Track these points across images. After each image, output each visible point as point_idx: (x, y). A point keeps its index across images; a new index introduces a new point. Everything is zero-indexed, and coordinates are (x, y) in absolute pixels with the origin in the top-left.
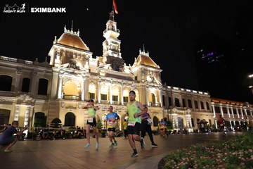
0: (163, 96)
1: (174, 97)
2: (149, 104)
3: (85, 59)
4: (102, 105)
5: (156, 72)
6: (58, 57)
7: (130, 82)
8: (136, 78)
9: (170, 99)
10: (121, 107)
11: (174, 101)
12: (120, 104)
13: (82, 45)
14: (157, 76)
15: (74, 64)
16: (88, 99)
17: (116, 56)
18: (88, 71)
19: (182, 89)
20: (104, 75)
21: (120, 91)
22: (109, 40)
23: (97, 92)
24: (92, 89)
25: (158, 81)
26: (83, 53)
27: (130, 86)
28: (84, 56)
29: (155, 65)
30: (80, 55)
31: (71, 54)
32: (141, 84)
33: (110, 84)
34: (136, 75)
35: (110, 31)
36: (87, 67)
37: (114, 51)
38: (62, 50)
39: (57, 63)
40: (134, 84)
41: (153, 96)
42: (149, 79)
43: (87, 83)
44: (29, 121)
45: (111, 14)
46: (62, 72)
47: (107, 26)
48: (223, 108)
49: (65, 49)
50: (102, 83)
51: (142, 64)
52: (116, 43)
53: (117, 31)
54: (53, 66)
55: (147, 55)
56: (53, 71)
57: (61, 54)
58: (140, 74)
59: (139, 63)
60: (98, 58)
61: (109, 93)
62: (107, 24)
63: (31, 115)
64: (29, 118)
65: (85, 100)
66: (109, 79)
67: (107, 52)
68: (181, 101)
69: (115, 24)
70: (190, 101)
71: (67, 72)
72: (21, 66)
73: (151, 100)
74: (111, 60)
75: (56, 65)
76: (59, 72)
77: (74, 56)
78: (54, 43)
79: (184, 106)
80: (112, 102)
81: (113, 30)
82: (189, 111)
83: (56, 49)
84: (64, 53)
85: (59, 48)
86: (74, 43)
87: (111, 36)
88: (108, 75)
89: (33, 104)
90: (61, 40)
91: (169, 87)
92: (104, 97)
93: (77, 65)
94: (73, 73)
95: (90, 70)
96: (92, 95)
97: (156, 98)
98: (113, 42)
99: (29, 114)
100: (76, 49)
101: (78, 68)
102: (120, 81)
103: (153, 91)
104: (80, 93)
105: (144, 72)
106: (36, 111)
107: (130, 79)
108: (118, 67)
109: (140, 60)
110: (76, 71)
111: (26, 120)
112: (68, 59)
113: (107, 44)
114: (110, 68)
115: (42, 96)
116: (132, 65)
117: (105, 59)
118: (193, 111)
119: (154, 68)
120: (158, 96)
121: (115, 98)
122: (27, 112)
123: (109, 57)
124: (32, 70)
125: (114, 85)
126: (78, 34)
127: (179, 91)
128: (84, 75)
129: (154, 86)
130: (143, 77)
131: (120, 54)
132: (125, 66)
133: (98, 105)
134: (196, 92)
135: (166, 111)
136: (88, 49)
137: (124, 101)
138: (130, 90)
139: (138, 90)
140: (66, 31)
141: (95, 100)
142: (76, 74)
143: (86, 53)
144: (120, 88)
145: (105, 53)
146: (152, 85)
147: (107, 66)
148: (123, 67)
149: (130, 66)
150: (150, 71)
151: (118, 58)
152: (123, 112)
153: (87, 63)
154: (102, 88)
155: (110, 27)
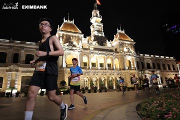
0: (137, 62)
1: (145, 62)
2: (127, 68)
3: (79, 39)
4: (92, 70)
5: (131, 44)
6: (61, 39)
7: (112, 53)
8: (116, 49)
9: (143, 64)
10: (106, 71)
11: (146, 65)
12: (106, 69)
14: (131, 47)
15: (72, 43)
16: (83, 66)
17: (100, 35)
18: (81, 47)
19: (152, 56)
20: (93, 49)
21: (105, 60)
22: (95, 24)
23: (89, 61)
24: (85, 60)
25: (132, 51)
26: (77, 35)
27: (112, 56)
28: (78, 37)
29: (130, 39)
30: (75, 37)
31: (69, 36)
32: (120, 54)
33: (97, 55)
34: (115, 48)
35: (95, 18)
36: (80, 44)
37: (99, 31)
38: (63, 34)
39: (61, 43)
40: (115, 54)
41: (130, 62)
42: (125, 50)
43: (81, 56)
45: (95, 5)
46: (64, 49)
49: (65, 33)
50: (92, 55)
51: (119, 40)
52: (100, 26)
53: (100, 17)
55: (123, 32)
57: (63, 37)
58: (118, 47)
59: (117, 39)
60: (87, 37)
61: (97, 61)
62: (93, 13)
66: (97, 52)
67: (94, 33)
68: (151, 65)
69: (98, 12)
70: (159, 65)
71: (67, 49)
73: (128, 65)
74: (97, 38)
77: (71, 37)
78: (58, 30)
79: (154, 68)
80: (99, 68)
81: (97, 16)
82: (158, 72)
83: (59, 34)
84: (65, 36)
85: (61, 33)
86: (71, 29)
87: (96, 21)
88: (95, 49)
91: (141, 55)
92: (94, 65)
93: (74, 44)
94: (71, 49)
95: (83, 46)
96: (85, 64)
97: (132, 63)
98: (97, 25)
100: (73, 33)
101: (74, 46)
102: (104, 52)
103: (129, 58)
105: (122, 45)
107: (111, 51)
108: (103, 43)
109: (118, 36)
110: (74, 48)
112: (68, 40)
113: (94, 27)
114: (97, 44)
116: (112, 41)
117: (93, 38)
118: (161, 71)
119: (129, 41)
120: (133, 62)
121: (101, 65)
123: (95, 36)
125: (100, 55)
126: (73, 22)
127: (150, 57)
128: (79, 51)
129: (129, 55)
130: (121, 49)
131: (103, 33)
132: (108, 42)
133: (90, 70)
134: (163, 57)
135: (140, 72)
136: (80, 32)
137: (108, 67)
138: (112, 58)
139: (118, 58)
140: (65, 21)
141: (87, 67)
142: (73, 50)
143: (79, 35)
144: (105, 58)
145: (92, 34)
146: (128, 54)
147: (95, 43)
148: (105, 43)
149: (111, 42)
150: (126, 44)
151: (102, 36)
152: (108, 74)
153: (80, 42)
154: (92, 58)
155: (95, 15)
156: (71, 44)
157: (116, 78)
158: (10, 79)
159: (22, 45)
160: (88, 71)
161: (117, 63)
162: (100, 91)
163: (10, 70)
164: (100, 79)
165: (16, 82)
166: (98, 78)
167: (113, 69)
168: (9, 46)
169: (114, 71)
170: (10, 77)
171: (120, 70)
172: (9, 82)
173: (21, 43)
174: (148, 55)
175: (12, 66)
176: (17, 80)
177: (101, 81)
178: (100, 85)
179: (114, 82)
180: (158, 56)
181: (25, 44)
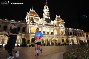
0: (66, 32)
1: (70, 32)
2: (60, 34)
3: (37, 20)
5: (63, 23)
6: (28, 19)
7: (53, 27)
8: (55, 25)
9: (68, 33)
10: (50, 36)
12: (50, 35)
13: (36, 15)
15: (34, 21)
17: (48, 18)
18: (38, 24)
19: (73, 29)
20: (44, 25)
21: (50, 30)
25: (63, 26)
26: (36, 17)
27: (53, 28)
28: (37, 18)
29: (62, 20)
30: (36, 18)
32: (57, 27)
33: (46, 28)
34: (55, 24)
35: (46, 9)
36: (38, 22)
37: (47, 16)
38: (30, 17)
39: (28, 21)
40: (55, 27)
41: (62, 31)
42: (60, 25)
44: (20, 41)
45: (46, 3)
46: (30, 24)
51: (57, 20)
53: (48, 9)
54: (27, 22)
55: (59, 17)
56: (27, 24)
58: (57, 24)
59: (56, 20)
60: (42, 19)
61: (46, 31)
62: (45, 7)
63: (21, 39)
64: (20, 40)
66: (46, 26)
67: (45, 17)
68: (72, 33)
69: (47, 7)
70: (76, 33)
72: (17, 23)
74: (46, 19)
75: (28, 22)
76: (29, 24)
77: (34, 19)
78: (27, 15)
79: (74, 35)
80: (47, 34)
81: (47, 9)
82: (76, 37)
84: (30, 18)
85: (29, 16)
86: (33, 14)
87: (46, 11)
88: (45, 25)
89: (21, 35)
90: (29, 14)
91: (68, 28)
93: (35, 22)
94: (33, 25)
95: (39, 23)
97: (63, 32)
98: (47, 13)
99: (20, 38)
100: (34, 16)
101: (35, 23)
102: (50, 26)
103: (62, 30)
105: (58, 23)
106: (22, 37)
108: (49, 22)
109: (57, 19)
110: (35, 24)
111: (19, 40)
112: (32, 20)
113: (45, 14)
114: (46, 22)
115: (24, 33)
116: (54, 21)
117: (44, 19)
120: (64, 32)
121: (48, 33)
122: (19, 38)
123: (45, 18)
124: (20, 24)
125: (48, 28)
126: (35, 11)
128: (37, 25)
129: (62, 28)
130: (58, 25)
131: (49, 17)
132: (51, 21)
134: (78, 30)
135: (67, 37)
136: (38, 16)
137: (51, 34)
138: (53, 30)
139: (56, 30)
144: (50, 29)
145: (44, 17)
146: (61, 27)
147: (45, 22)
149: (53, 21)
150: (60, 23)
151: (49, 19)
152: (51, 37)
153: (38, 21)
154: (44, 29)
155: (46, 8)
156: (33, 22)
157: (55, 39)
158: (2, 39)
159: (9, 22)
161: (56, 32)
162: (47, 45)
163: (2, 34)
164: (47, 39)
165: (5, 40)
166: (46, 39)
167: (54, 35)
168: (2, 22)
169: (54, 36)
170: (2, 37)
171: (57, 35)
172: (1, 40)
173: (8, 21)
174: (71, 29)
175: (3, 32)
176: (5, 39)
177: (48, 40)
178: (47, 42)
179: (54, 41)
180: (76, 29)
181: (10, 21)
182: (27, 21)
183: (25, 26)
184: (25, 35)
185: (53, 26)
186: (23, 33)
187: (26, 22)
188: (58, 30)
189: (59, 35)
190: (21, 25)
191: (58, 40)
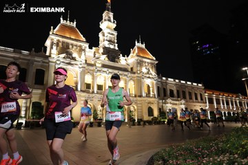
0: (158, 87)
1: (168, 88)
2: (144, 95)
3: (81, 50)
4: (98, 95)
5: (152, 64)
6: (55, 47)
7: (126, 73)
8: (132, 69)
9: (165, 90)
11: (168, 92)
14: (152, 68)
15: (71, 54)
16: (84, 89)
17: (112, 47)
18: (84, 62)
19: (177, 81)
20: (100, 65)
22: (106, 31)
23: (93, 82)
24: (88, 79)
25: (153, 73)
26: (79, 44)
27: (125, 77)
28: (80, 46)
29: (151, 56)
30: (76, 46)
31: (68, 45)
32: (136, 75)
33: (106, 75)
34: (131, 66)
35: (107, 22)
36: (83, 57)
37: (111, 41)
38: (58, 41)
39: (54, 54)
40: (130, 75)
41: (148, 86)
42: (144, 70)
43: (83, 74)
44: (26, 111)
45: (108, 4)
46: (58, 62)
47: (104, 17)
48: (216, 99)
49: (61, 39)
50: (98, 73)
51: (138, 56)
52: (112, 34)
53: (114, 22)
54: (50, 56)
55: (143, 46)
56: (49, 62)
57: (57, 45)
58: (135, 66)
59: (135, 54)
60: (94, 48)
61: (105, 83)
62: (104, 15)
63: (28, 105)
64: (26, 107)
65: (81, 91)
66: (105, 69)
67: (104, 43)
68: (175, 92)
69: (111, 15)
70: (184, 93)
71: (63, 62)
72: (17, 56)
73: (146, 91)
74: (107, 51)
75: (52, 56)
76: (55, 63)
77: (70, 46)
78: (51, 33)
79: (178, 97)
81: (109, 20)
82: (183, 101)
83: (52, 39)
84: (60, 44)
85: (56, 39)
86: (70, 33)
87: (108, 26)
88: (104, 66)
90: (58, 31)
91: (164, 78)
92: (100, 87)
93: (74, 56)
94: (69, 64)
95: (86, 60)
96: (88, 86)
97: (151, 89)
98: (109, 33)
99: (26, 103)
100: (73, 39)
101: (74, 59)
102: (116, 72)
103: (148, 82)
104: (76, 83)
105: (140, 63)
108: (115, 58)
109: (136, 51)
110: (73, 62)
111: (24, 109)
112: (65, 49)
113: (104, 35)
114: (107, 59)
115: (38, 86)
116: (128, 56)
117: (101, 50)
118: (187, 102)
119: (150, 58)
120: (153, 88)
122: (24, 101)
123: (105, 48)
124: (29, 60)
125: (110, 75)
126: (74, 25)
127: (174, 83)
128: (81, 66)
129: (149, 78)
130: (139, 68)
131: (116, 45)
132: (121, 57)
133: (94, 95)
134: (190, 83)
135: (161, 101)
136: (84, 39)
138: (126, 80)
139: (134, 81)
140: (62, 21)
141: (91, 91)
142: (72, 64)
143: (82, 44)
145: (101, 44)
146: (148, 76)
147: (104, 57)
148: (119, 58)
149: (126, 58)
150: (145, 62)
151: (114, 49)
153: (83, 53)
154: (98, 79)
155: (107, 18)
156: (69, 56)
157: (129, 108)
160: (91, 95)
161: (131, 87)
171: (135, 96)
174: (172, 80)
179: (126, 113)
180: (184, 82)
182: (50, 53)
183: (42, 66)
184: (41, 94)
185: (125, 70)
186: (36, 86)
187: (48, 54)
188: (139, 83)
189: (141, 96)
190: (30, 63)
191: (138, 109)
